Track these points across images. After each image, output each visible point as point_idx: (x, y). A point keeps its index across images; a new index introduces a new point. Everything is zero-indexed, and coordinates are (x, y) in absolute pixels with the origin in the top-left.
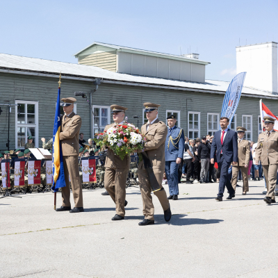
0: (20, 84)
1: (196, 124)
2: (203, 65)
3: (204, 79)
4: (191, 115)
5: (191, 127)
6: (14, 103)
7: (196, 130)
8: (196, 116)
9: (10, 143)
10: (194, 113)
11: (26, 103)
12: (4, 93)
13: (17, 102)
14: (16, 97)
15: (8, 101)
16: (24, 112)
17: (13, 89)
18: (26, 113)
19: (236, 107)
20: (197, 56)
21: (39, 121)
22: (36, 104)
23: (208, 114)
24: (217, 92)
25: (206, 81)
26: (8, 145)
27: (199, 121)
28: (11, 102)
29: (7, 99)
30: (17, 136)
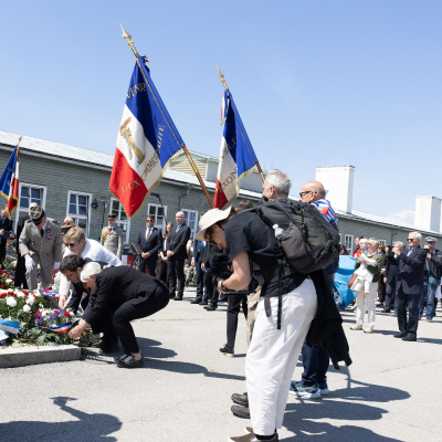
6: (110, 199)
12: (101, 190)
13: (113, 199)
28: (107, 198)
29: (104, 196)
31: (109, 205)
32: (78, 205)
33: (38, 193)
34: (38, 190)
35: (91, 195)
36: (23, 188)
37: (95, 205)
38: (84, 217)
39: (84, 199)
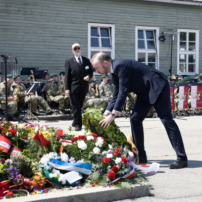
0: (182, 14)
6: (176, 31)
9: (173, 69)
11: (188, 31)
12: (167, 23)
13: (179, 31)
14: (179, 26)
15: (171, 30)
16: (185, 40)
17: (175, 18)
18: (188, 41)
21: (200, 48)
22: (197, 33)
26: (170, 71)
28: (174, 30)
29: (170, 28)
30: (178, 63)
31: (176, 37)
32: (145, 40)
33: (106, 31)
34: (107, 29)
35: (158, 30)
36: (92, 28)
37: (162, 38)
38: (153, 51)
39: (151, 34)
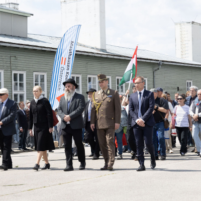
1: (21, 85)
2: (24, 16)
3: (27, 34)
4: (15, 75)
5: (16, 89)
7: (22, 93)
8: (21, 76)
10: (18, 73)
19: (71, 65)
20: (16, 6)
23: (35, 73)
24: (43, 49)
25: (29, 36)
27: (25, 82)
